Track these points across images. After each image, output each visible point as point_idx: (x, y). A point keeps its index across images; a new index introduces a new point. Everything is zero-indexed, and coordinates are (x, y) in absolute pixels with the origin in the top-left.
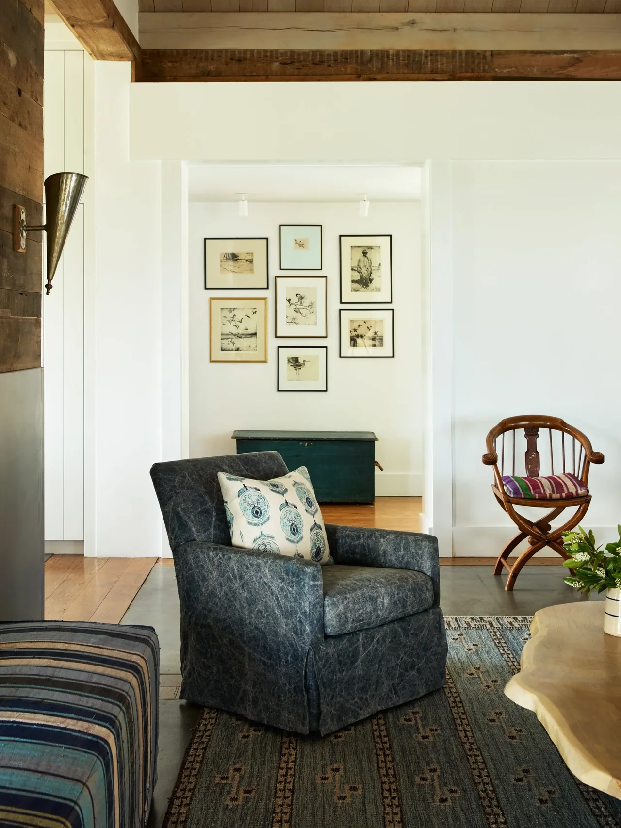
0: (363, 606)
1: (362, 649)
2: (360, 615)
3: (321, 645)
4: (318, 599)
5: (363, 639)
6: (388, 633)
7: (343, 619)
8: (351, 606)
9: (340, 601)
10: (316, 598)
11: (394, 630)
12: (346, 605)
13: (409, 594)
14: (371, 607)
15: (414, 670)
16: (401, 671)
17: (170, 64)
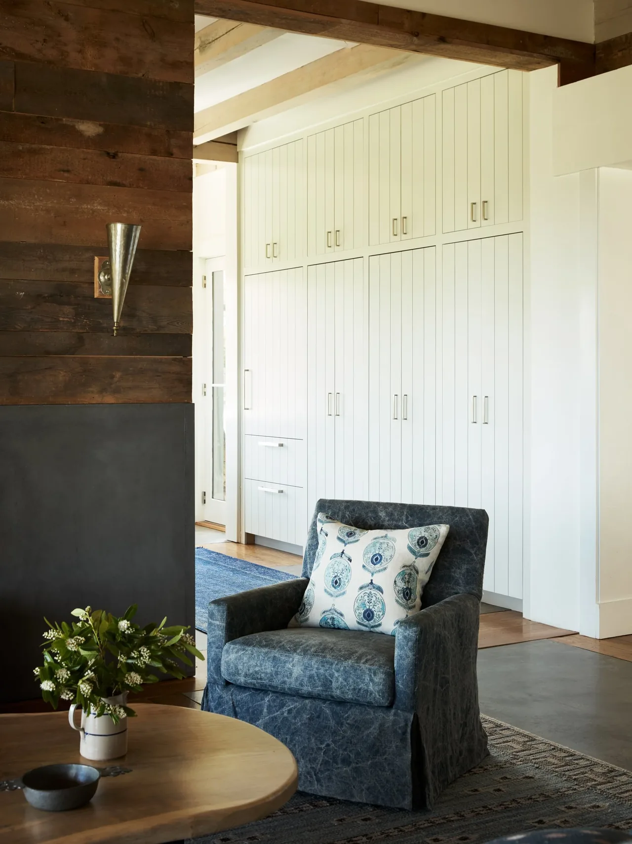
0: (261, 664)
1: (265, 710)
2: (256, 672)
3: (218, 687)
4: (214, 639)
5: (268, 701)
6: (308, 708)
7: (232, 669)
8: (245, 658)
9: (236, 650)
10: (212, 637)
11: (318, 709)
12: (240, 656)
13: (336, 674)
14: (273, 669)
15: (349, 766)
16: (326, 758)
17: (620, 54)
